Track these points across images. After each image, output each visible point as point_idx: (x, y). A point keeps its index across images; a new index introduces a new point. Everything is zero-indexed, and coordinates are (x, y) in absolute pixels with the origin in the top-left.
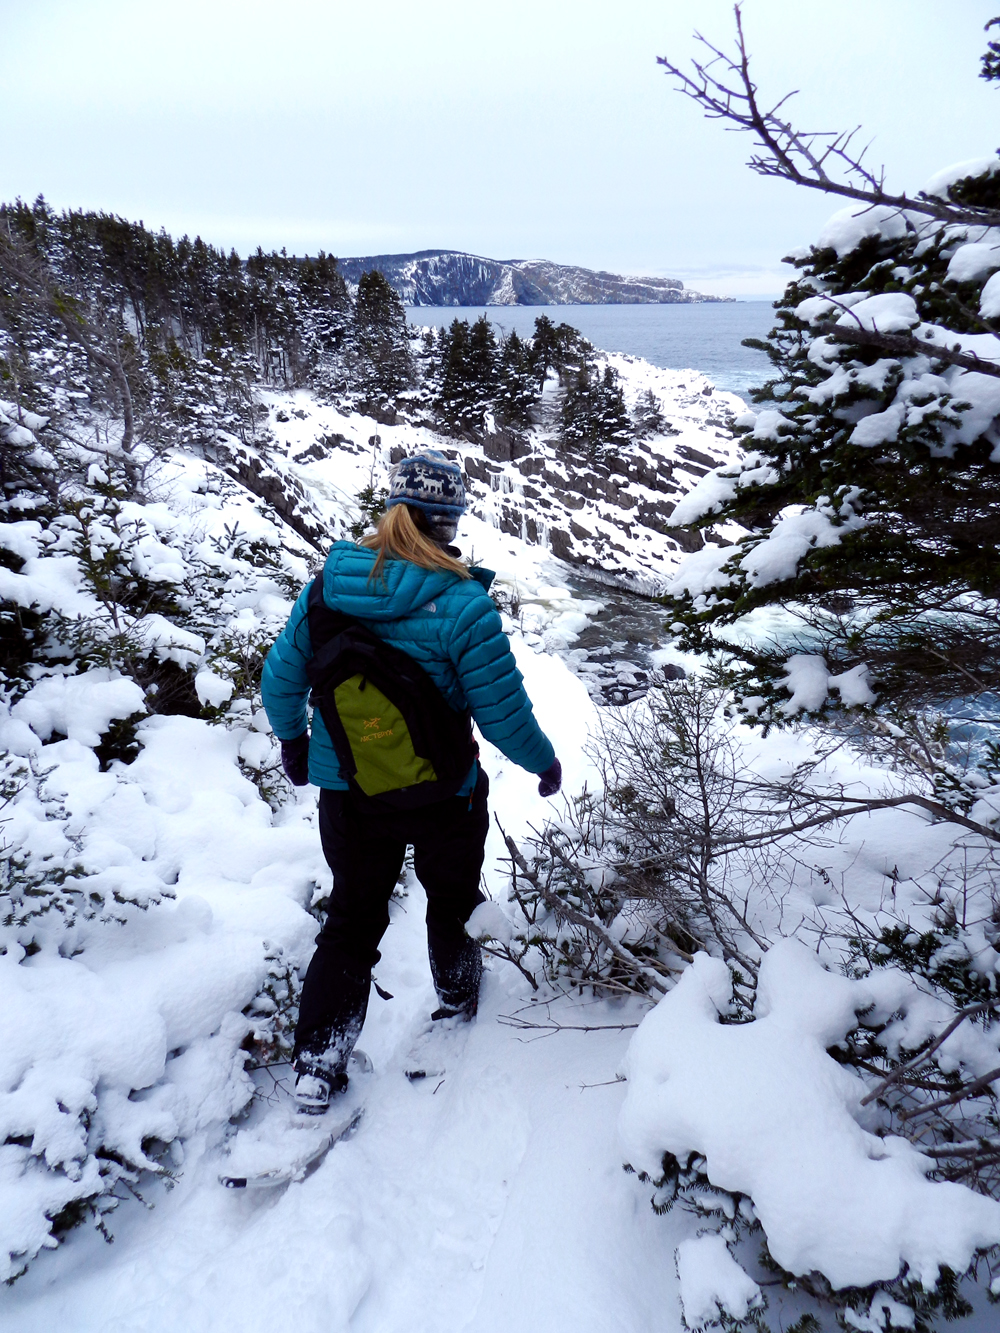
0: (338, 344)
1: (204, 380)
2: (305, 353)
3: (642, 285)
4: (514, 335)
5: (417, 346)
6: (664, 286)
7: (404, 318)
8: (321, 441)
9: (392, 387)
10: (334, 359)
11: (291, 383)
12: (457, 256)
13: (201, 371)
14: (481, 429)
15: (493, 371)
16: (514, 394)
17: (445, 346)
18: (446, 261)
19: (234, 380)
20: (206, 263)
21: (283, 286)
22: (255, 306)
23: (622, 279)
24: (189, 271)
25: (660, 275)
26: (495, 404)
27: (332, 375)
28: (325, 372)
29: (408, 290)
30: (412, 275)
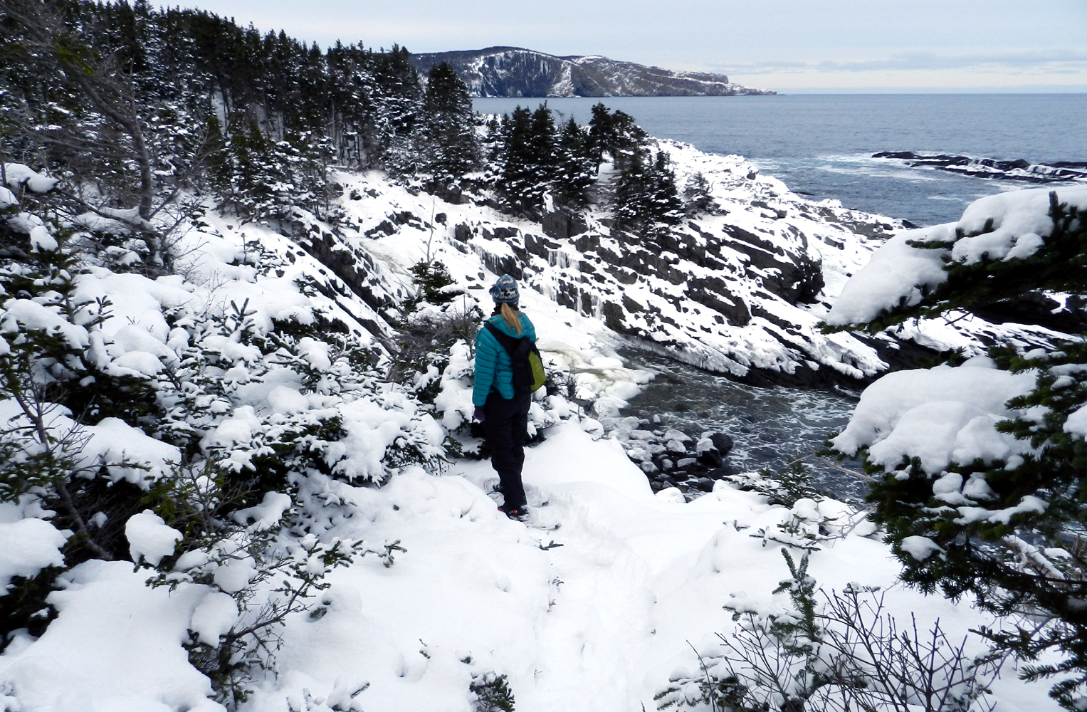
0: (408, 129)
1: (282, 160)
2: (378, 137)
3: (690, 79)
4: (572, 121)
5: (482, 131)
6: (711, 80)
7: (471, 105)
8: (391, 217)
9: (458, 169)
10: (405, 142)
11: (364, 164)
12: (521, 52)
13: (280, 151)
14: (540, 208)
15: (552, 154)
16: (571, 176)
17: (508, 131)
18: (511, 56)
19: (310, 160)
20: (289, 55)
21: (360, 76)
22: (333, 93)
23: (672, 74)
24: (273, 61)
25: (707, 71)
26: (553, 184)
27: (403, 157)
28: (396, 154)
29: (476, 83)
30: (480, 69)
